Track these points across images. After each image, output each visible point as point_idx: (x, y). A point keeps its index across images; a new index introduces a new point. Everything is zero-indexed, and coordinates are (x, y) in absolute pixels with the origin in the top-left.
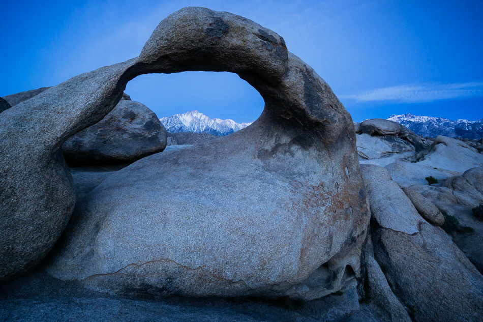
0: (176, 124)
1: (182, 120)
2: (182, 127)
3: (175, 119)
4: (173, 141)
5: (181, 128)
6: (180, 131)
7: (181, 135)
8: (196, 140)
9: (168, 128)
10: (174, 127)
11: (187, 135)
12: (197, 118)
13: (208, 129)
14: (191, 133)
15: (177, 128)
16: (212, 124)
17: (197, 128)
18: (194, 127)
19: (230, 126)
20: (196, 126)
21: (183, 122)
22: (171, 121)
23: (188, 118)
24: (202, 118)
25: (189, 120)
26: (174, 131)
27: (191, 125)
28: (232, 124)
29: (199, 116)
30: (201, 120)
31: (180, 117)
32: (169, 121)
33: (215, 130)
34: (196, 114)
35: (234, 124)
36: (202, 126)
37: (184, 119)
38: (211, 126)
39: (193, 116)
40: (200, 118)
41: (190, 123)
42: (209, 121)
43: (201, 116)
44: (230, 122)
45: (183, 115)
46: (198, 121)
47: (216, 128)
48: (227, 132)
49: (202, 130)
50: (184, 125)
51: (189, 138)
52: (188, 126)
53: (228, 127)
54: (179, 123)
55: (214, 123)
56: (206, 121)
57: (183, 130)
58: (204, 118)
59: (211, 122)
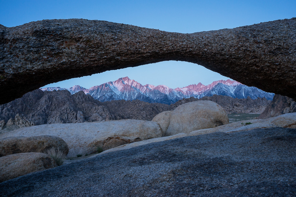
0: (106, 92)
1: (113, 87)
2: (112, 96)
3: (105, 88)
5: (111, 97)
7: (113, 104)
8: (128, 108)
9: (99, 97)
10: (104, 95)
11: (119, 103)
12: (128, 85)
13: (140, 96)
14: (123, 101)
15: (108, 97)
16: (144, 91)
17: (129, 96)
18: (126, 95)
19: (164, 92)
20: (127, 93)
21: (113, 90)
22: (101, 90)
23: (118, 85)
24: (133, 85)
25: (119, 88)
26: (104, 100)
27: (122, 93)
28: (166, 89)
29: (130, 83)
30: (132, 87)
31: (111, 85)
32: (100, 90)
33: (148, 97)
34: (127, 81)
35: (168, 90)
36: (134, 94)
37: (115, 87)
38: (143, 92)
39: (123, 83)
40: (132, 85)
41: (121, 91)
42: (141, 88)
43: (132, 83)
44: (164, 88)
45: (114, 83)
46: (129, 88)
47: (149, 95)
48: (161, 99)
49: (134, 97)
50: (115, 93)
51: (121, 106)
52: (119, 94)
53: (162, 94)
54: (109, 92)
55: (146, 90)
56: (138, 88)
57: (114, 98)
58: (135, 85)
59: (143, 89)
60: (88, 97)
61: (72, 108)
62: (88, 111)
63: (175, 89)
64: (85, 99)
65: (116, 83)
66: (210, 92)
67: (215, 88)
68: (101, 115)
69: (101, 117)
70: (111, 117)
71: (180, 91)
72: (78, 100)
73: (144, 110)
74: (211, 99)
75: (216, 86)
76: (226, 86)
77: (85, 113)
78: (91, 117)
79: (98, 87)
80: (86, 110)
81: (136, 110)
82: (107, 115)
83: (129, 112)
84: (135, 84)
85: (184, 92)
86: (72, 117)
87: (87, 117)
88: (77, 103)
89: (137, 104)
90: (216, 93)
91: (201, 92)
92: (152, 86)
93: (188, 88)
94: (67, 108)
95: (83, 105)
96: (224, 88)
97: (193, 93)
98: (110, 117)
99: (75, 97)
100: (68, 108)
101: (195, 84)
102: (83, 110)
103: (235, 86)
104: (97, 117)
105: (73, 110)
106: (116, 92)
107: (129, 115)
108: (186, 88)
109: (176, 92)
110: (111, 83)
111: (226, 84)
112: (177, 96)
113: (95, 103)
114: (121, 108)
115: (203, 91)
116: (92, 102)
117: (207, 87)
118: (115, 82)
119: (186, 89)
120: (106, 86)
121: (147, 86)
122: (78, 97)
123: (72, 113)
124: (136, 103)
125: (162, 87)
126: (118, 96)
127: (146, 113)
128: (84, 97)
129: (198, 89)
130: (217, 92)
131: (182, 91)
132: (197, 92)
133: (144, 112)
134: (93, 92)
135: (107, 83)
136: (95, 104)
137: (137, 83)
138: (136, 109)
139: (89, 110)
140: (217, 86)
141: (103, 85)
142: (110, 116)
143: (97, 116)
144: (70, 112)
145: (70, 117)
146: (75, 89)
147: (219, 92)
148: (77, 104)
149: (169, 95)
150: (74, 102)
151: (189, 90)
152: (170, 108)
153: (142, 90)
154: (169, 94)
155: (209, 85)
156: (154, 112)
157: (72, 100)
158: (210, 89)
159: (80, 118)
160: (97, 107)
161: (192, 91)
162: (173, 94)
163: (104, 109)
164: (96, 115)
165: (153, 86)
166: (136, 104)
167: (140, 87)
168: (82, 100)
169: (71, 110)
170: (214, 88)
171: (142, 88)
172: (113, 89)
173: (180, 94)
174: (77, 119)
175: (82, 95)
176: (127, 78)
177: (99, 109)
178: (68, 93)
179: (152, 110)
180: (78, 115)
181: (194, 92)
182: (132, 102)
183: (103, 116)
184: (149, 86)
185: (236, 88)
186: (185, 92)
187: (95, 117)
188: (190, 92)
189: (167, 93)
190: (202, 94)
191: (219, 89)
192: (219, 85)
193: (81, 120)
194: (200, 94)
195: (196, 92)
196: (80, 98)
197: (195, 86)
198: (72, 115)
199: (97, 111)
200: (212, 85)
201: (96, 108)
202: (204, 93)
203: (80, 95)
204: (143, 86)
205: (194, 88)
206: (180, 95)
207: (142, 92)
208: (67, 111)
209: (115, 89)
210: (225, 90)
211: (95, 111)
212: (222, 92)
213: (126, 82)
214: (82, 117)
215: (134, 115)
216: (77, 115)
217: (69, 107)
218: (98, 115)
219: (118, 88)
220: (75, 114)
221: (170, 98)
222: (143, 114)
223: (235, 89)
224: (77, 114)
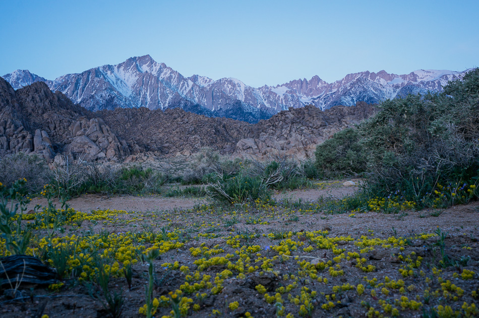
0: (98, 90)
1: (114, 79)
2: (112, 99)
3: (96, 79)
4: (105, 127)
5: (110, 101)
6: (109, 109)
7: (119, 116)
8: (158, 128)
9: (79, 100)
10: (92, 97)
11: (134, 115)
12: (151, 76)
13: (179, 103)
14: (143, 110)
15: (102, 101)
16: (188, 90)
17: (151, 100)
18: (145, 97)
19: (234, 94)
20: (148, 94)
21: (115, 86)
22: (86, 84)
23: (127, 74)
24: (162, 75)
25: (130, 80)
26: (93, 107)
27: (137, 94)
28: (238, 89)
29: (154, 70)
30: (160, 79)
31: (109, 72)
32: (81, 84)
33: (197, 105)
34: (148, 66)
35: (243, 89)
36: (164, 96)
37: (118, 79)
38: (185, 94)
39: (139, 70)
40: (159, 75)
41: (133, 87)
42: (182, 83)
43: (160, 71)
44: (234, 85)
45: (116, 68)
46: (153, 81)
47: (199, 100)
48: (227, 111)
49: (164, 104)
50: (118, 92)
51: (139, 123)
52: (128, 96)
53: (229, 98)
54: (106, 89)
55: (192, 88)
56: (174, 82)
57: (116, 105)
58: (168, 75)
59: (186, 85)
60: (59, 99)
61: (19, 122)
62: (62, 131)
63: (259, 89)
64: (51, 102)
65: (122, 68)
66: (339, 97)
67: (351, 89)
68: (95, 142)
69: (94, 146)
70: (120, 146)
71: (271, 92)
72: (31, 105)
73: (196, 133)
74: (352, 111)
75: (353, 85)
76: (376, 86)
77: (53, 136)
78: (71, 146)
79: (78, 77)
80: (55, 128)
81: (177, 132)
82: (110, 140)
83: (161, 135)
84: (166, 73)
85: (279, 96)
86: (20, 145)
87: (59, 145)
88: (30, 111)
89: (179, 119)
90: (353, 100)
91: (319, 97)
92: (206, 79)
93: (289, 88)
94: (6, 122)
95: (45, 116)
96: (372, 89)
97: (301, 100)
98: (118, 146)
99: (24, 96)
100: (9, 121)
101: (305, 79)
102: (47, 128)
103: (397, 87)
104: (86, 147)
105: (22, 127)
106: (120, 91)
107: (161, 143)
108: (284, 87)
109: (261, 96)
110: (110, 67)
111: (375, 81)
112: (263, 105)
113: (75, 112)
114: (139, 126)
115: (323, 94)
116: (68, 109)
117: (331, 87)
118: (120, 66)
119: (285, 89)
120: (97, 76)
121: (195, 78)
122: (33, 98)
123: (20, 135)
124: (176, 115)
125: (230, 82)
126: (125, 99)
127: (202, 139)
128: (47, 97)
129: (311, 90)
130: (355, 99)
131: (274, 93)
132: (310, 97)
133: (196, 136)
134: (66, 87)
135: (98, 68)
136: (77, 115)
137: (173, 72)
138: (177, 130)
139: (64, 128)
140: (357, 86)
141: (89, 72)
142: (119, 144)
143: (85, 144)
144: (14, 131)
145: (16, 143)
146: (18, 79)
147: (359, 98)
148: (30, 114)
149: (245, 101)
150: (22, 109)
151: (291, 92)
152: (259, 129)
153: (182, 87)
154: (246, 99)
155: (337, 82)
156: (218, 139)
157: (16, 104)
158: (338, 90)
159: (42, 147)
160: (83, 122)
161: (298, 94)
162: (255, 99)
163: (102, 126)
164: (82, 140)
165: (208, 80)
166: (175, 119)
167: (179, 82)
168: (42, 105)
169: (16, 127)
170: (349, 88)
171: (184, 83)
172: (115, 83)
173: (271, 100)
174: (32, 150)
175: (42, 91)
176: (147, 59)
177: (89, 127)
178: (5, 86)
179: (215, 134)
180: (37, 141)
181: (301, 97)
182: (166, 114)
183: (101, 145)
184: (199, 80)
185: (398, 90)
186: (282, 97)
187: (79, 145)
188: (293, 96)
189: (241, 98)
190: (321, 102)
191: (360, 93)
192: (361, 83)
193: (44, 151)
194: (316, 101)
195: (307, 96)
196: (38, 99)
197: (304, 84)
198: (20, 139)
199: (85, 130)
200: (343, 82)
201: (81, 124)
202: (325, 99)
203: (36, 91)
204: (185, 80)
205: (301, 87)
206: (270, 102)
207: (184, 92)
208: (5, 129)
209: (119, 82)
210: (374, 94)
211: (78, 130)
212: (366, 99)
213: (145, 68)
214: (48, 144)
215: (174, 144)
216: (35, 139)
217: (12, 120)
218: (87, 140)
219: (126, 81)
220: (29, 137)
221: (247, 108)
222: (194, 141)
223: (396, 94)
224: (32, 138)
